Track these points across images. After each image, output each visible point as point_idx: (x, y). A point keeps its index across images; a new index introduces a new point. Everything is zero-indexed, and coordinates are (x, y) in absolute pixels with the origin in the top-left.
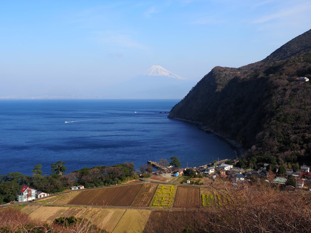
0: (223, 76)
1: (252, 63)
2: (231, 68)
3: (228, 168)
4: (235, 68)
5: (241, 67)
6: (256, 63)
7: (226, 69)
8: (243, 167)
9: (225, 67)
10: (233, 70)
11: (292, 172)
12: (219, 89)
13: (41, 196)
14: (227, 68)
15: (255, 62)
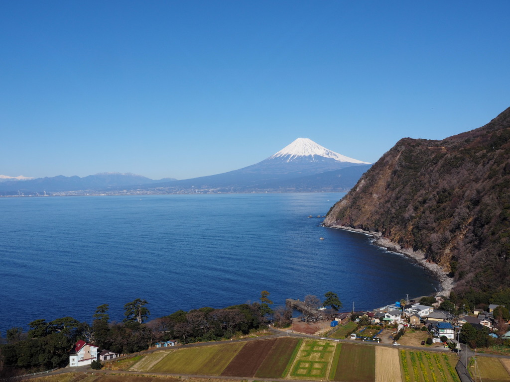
1: (467, 131)
2: (430, 140)
3: (425, 312)
4: (436, 141)
5: (447, 138)
6: (472, 131)
7: (420, 142)
8: (450, 310)
9: (419, 139)
10: (433, 143)
13: (105, 358)
14: (422, 140)
15: (470, 130)
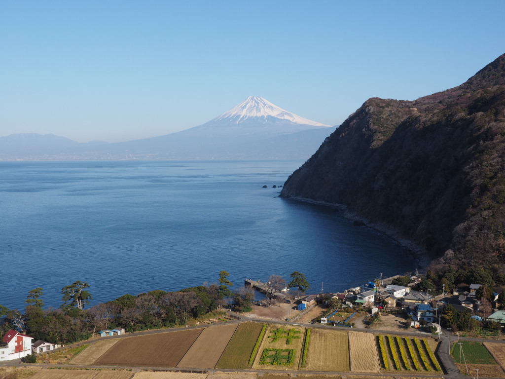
0: (384, 116)
1: (441, 91)
2: (400, 101)
3: (400, 292)
5: (419, 99)
8: (429, 291)
9: (389, 99)
10: (404, 104)
13: (41, 350)
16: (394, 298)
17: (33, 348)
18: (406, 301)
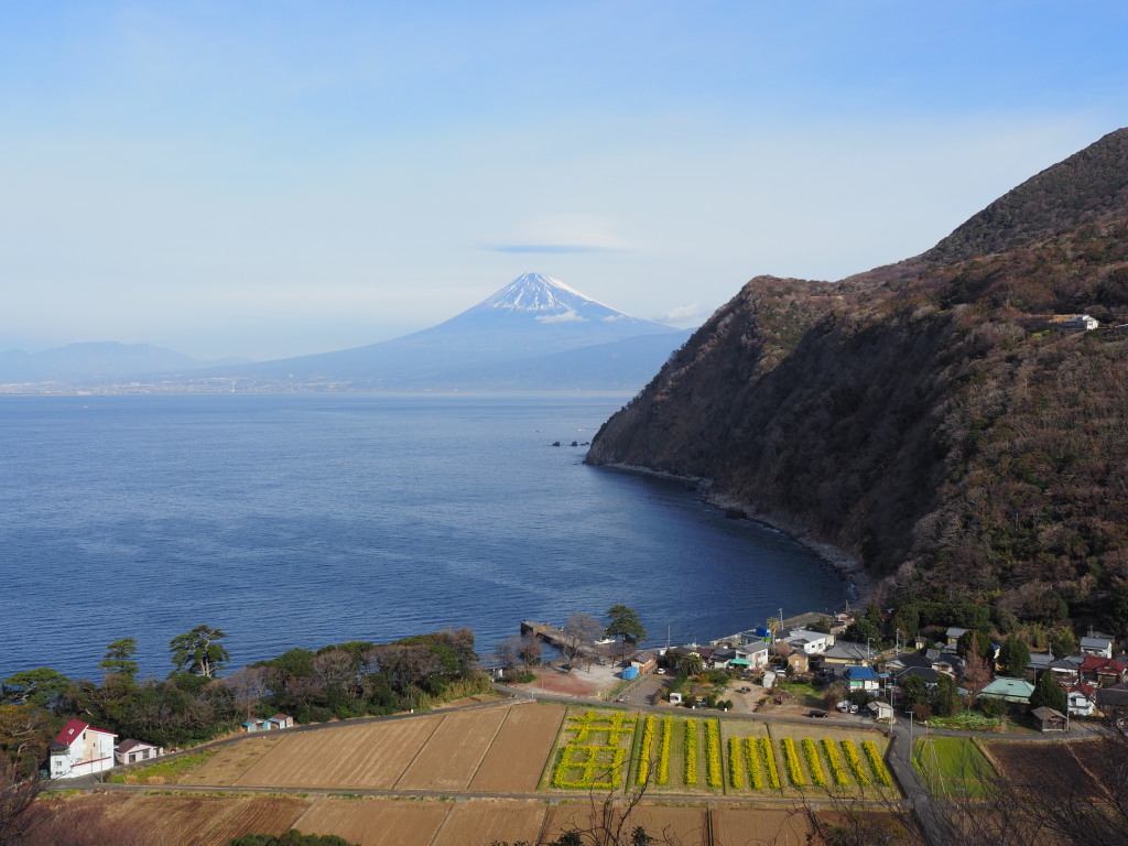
0: (783, 311)
1: (888, 264)
2: (812, 282)
3: (817, 644)
4: (825, 283)
5: (848, 279)
6: (900, 263)
7: (792, 286)
8: (870, 641)
10: (819, 289)
11: (1051, 657)
12: (772, 357)
13: (133, 757)
14: (795, 282)
15: (896, 262)
16: (804, 654)
17: (117, 753)
18: (826, 660)
